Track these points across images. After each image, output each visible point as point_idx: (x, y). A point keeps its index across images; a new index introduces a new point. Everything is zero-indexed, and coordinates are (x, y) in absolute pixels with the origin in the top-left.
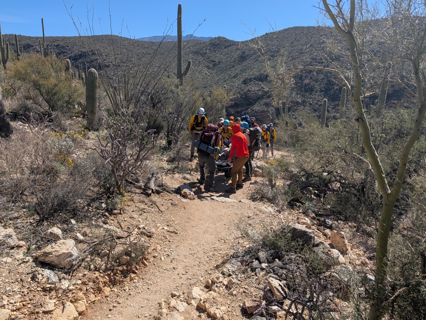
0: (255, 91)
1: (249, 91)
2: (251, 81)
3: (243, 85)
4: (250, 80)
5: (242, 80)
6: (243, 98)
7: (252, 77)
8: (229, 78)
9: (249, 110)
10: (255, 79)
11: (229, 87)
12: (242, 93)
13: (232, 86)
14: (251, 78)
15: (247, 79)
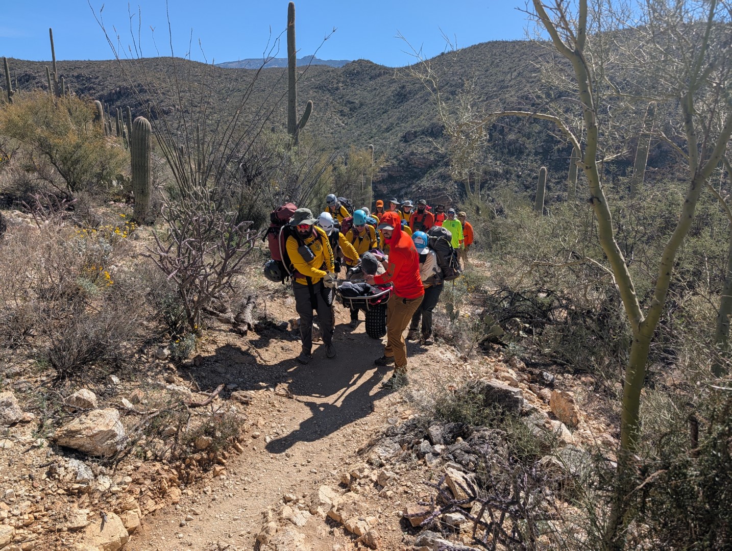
0: (423, 154)
1: (412, 154)
2: (416, 137)
3: (402, 144)
4: (415, 134)
5: (400, 135)
6: (403, 167)
7: (418, 129)
8: (378, 131)
9: (413, 186)
10: (423, 133)
11: (378, 147)
12: (400, 157)
13: (384, 146)
14: (415, 132)
15: (408, 133)
